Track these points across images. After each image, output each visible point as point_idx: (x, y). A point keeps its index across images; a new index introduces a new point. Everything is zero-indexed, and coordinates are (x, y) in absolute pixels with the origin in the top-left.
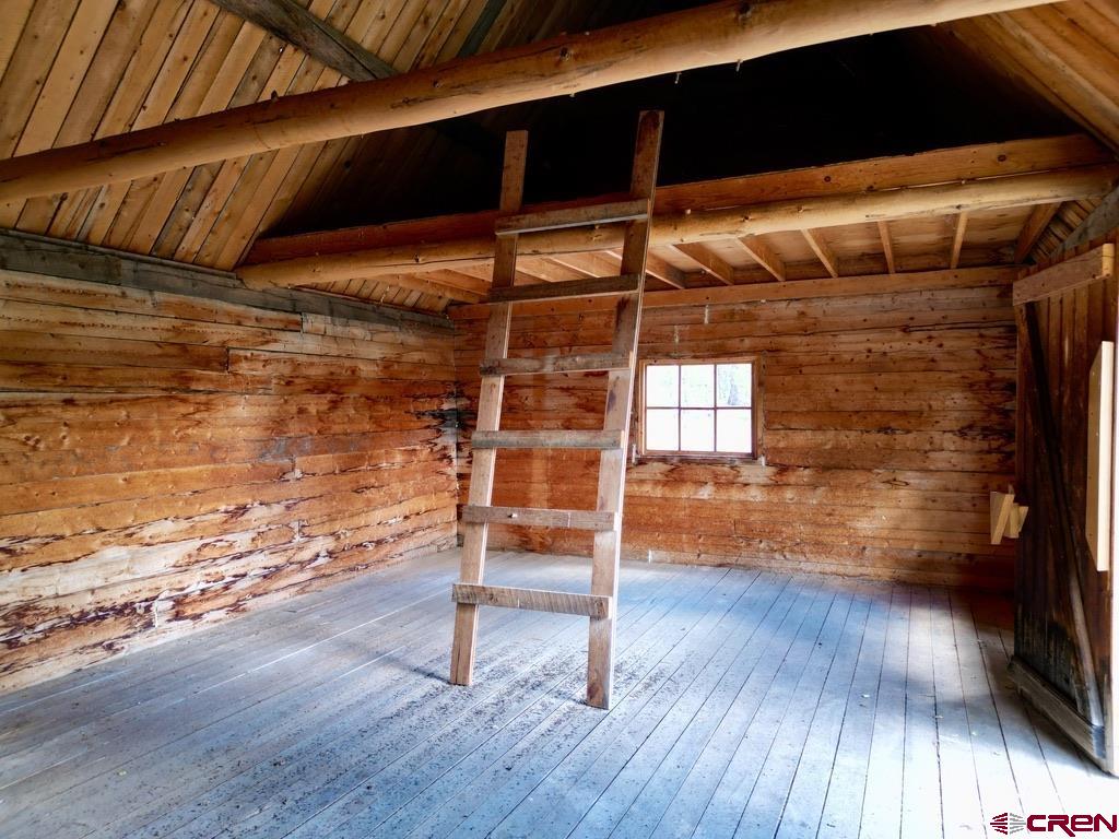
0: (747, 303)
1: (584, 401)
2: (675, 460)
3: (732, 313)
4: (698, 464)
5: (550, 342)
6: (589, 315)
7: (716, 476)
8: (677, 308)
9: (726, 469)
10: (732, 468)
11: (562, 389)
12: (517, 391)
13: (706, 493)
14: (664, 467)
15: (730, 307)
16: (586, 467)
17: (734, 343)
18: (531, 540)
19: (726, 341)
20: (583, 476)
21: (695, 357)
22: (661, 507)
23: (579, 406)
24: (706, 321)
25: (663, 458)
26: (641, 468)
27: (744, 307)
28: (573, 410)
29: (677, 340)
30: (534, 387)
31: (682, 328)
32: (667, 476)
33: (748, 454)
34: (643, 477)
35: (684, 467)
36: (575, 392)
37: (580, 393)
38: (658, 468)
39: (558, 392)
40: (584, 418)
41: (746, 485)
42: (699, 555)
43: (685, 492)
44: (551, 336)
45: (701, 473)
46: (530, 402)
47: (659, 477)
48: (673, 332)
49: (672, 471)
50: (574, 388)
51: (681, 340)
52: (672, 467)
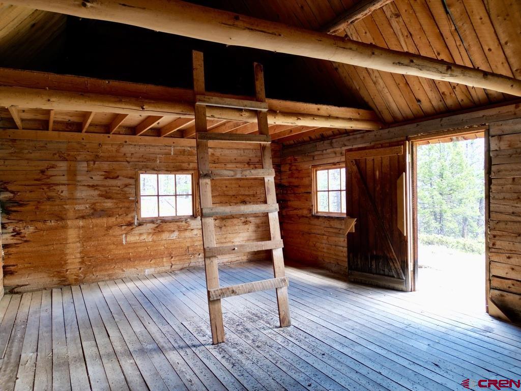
0: (190, 147)
1: (104, 193)
2: (159, 221)
3: (184, 151)
4: (170, 222)
5: (79, 158)
7: (179, 227)
8: (157, 146)
9: (184, 223)
10: (186, 222)
11: (89, 186)
12: (54, 187)
13: (175, 235)
14: (153, 226)
15: (183, 148)
16: (107, 230)
17: (185, 165)
18: (67, 278)
19: (181, 164)
20: (105, 235)
21: (167, 171)
22: (152, 246)
23: (100, 195)
24: (172, 154)
25: (152, 221)
26: (141, 227)
27: (189, 149)
28: (97, 198)
29: (158, 162)
30: (68, 184)
31: (161, 156)
32: (154, 230)
33: (191, 216)
34: (141, 232)
35: (163, 224)
36: (98, 187)
37: (102, 189)
38: (151, 226)
39: (86, 188)
40: (104, 202)
41: (192, 230)
42: (171, 266)
43: (165, 236)
44: (80, 154)
45: (173, 226)
46: (65, 194)
47: (150, 231)
48: (156, 158)
49: (157, 227)
50: (97, 185)
51: (160, 162)
52: (157, 225)
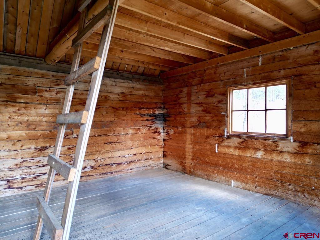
0: (283, 51)
1: (205, 109)
2: (244, 137)
3: (274, 58)
4: (256, 139)
5: (193, 83)
6: (208, 69)
7: (265, 146)
8: (245, 60)
9: (270, 142)
10: (274, 142)
11: (197, 104)
12: (182, 105)
13: (260, 154)
14: (240, 140)
15: (273, 55)
16: (206, 138)
17: (276, 74)
18: (186, 168)
19: (270, 73)
20: (205, 142)
21: (254, 84)
22: (238, 160)
23: (203, 111)
24: (260, 64)
25: (239, 136)
26: (229, 140)
27: (281, 53)
28: (201, 113)
29: (245, 76)
30: (187, 103)
31: (248, 69)
32: (240, 145)
33: (284, 135)
34: (230, 144)
35: (249, 140)
36: (202, 104)
37: (204, 105)
38: (236, 140)
39: (195, 105)
40: (205, 116)
41: (282, 152)
42: (256, 187)
43: (249, 154)
44: (194, 81)
45: (257, 144)
46: (186, 110)
47: (237, 145)
48: (244, 72)
49: (243, 142)
50: (202, 103)
51: (247, 76)
52: (243, 140)
